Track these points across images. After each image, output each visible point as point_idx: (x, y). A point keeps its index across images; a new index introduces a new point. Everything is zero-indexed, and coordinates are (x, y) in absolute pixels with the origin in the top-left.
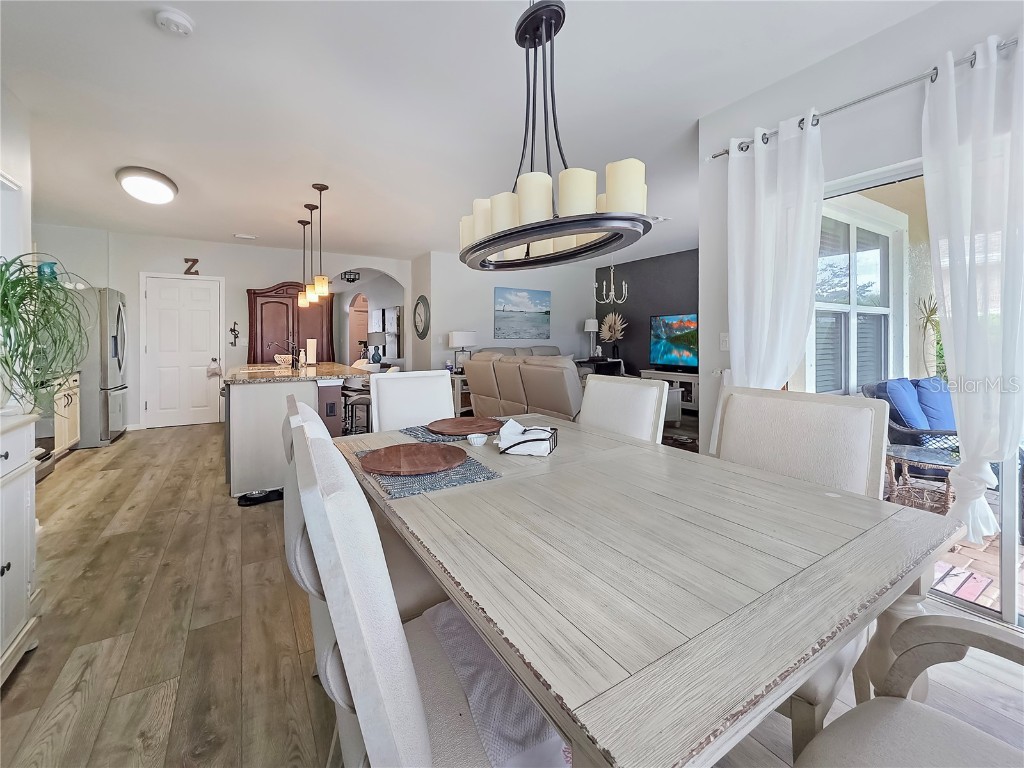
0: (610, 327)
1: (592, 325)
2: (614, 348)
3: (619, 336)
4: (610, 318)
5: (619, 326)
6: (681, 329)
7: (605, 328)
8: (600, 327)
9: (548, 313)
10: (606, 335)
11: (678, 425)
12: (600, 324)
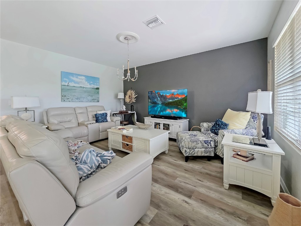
0: (129, 96)
1: (121, 95)
2: (131, 106)
3: (134, 101)
4: (129, 93)
5: (134, 96)
6: (172, 99)
7: (127, 97)
8: (125, 96)
9: (98, 89)
10: (128, 100)
11: (167, 152)
12: (125, 94)
